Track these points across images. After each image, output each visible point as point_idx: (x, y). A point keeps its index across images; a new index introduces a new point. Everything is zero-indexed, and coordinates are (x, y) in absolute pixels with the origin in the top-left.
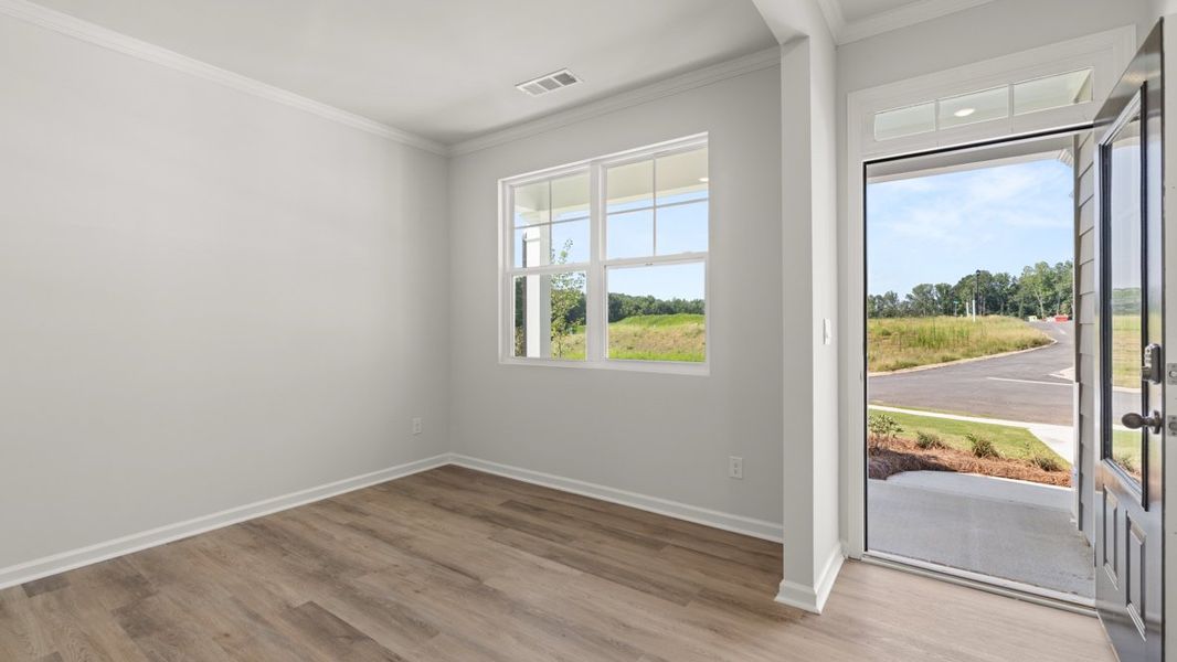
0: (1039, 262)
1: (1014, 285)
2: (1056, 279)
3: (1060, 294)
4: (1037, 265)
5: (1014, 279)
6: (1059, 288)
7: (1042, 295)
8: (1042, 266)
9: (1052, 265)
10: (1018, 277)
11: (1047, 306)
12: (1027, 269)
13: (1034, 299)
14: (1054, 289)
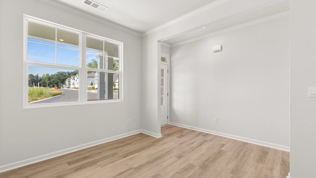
0: (47, 73)
1: (40, 79)
2: (51, 78)
3: (52, 82)
4: (46, 74)
5: (40, 77)
6: (52, 80)
7: (48, 82)
8: (48, 75)
9: (50, 75)
10: (41, 77)
11: (49, 85)
12: (44, 75)
13: (45, 83)
14: (50, 81)
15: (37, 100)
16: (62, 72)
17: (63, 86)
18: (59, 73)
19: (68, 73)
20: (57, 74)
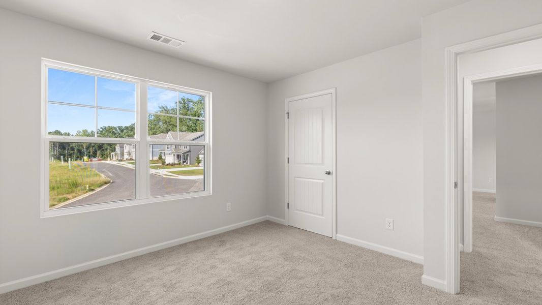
0: (84, 129)
15: (68, 199)
16: (109, 127)
17: (112, 154)
18: (105, 128)
19: (120, 129)
20: (101, 130)
